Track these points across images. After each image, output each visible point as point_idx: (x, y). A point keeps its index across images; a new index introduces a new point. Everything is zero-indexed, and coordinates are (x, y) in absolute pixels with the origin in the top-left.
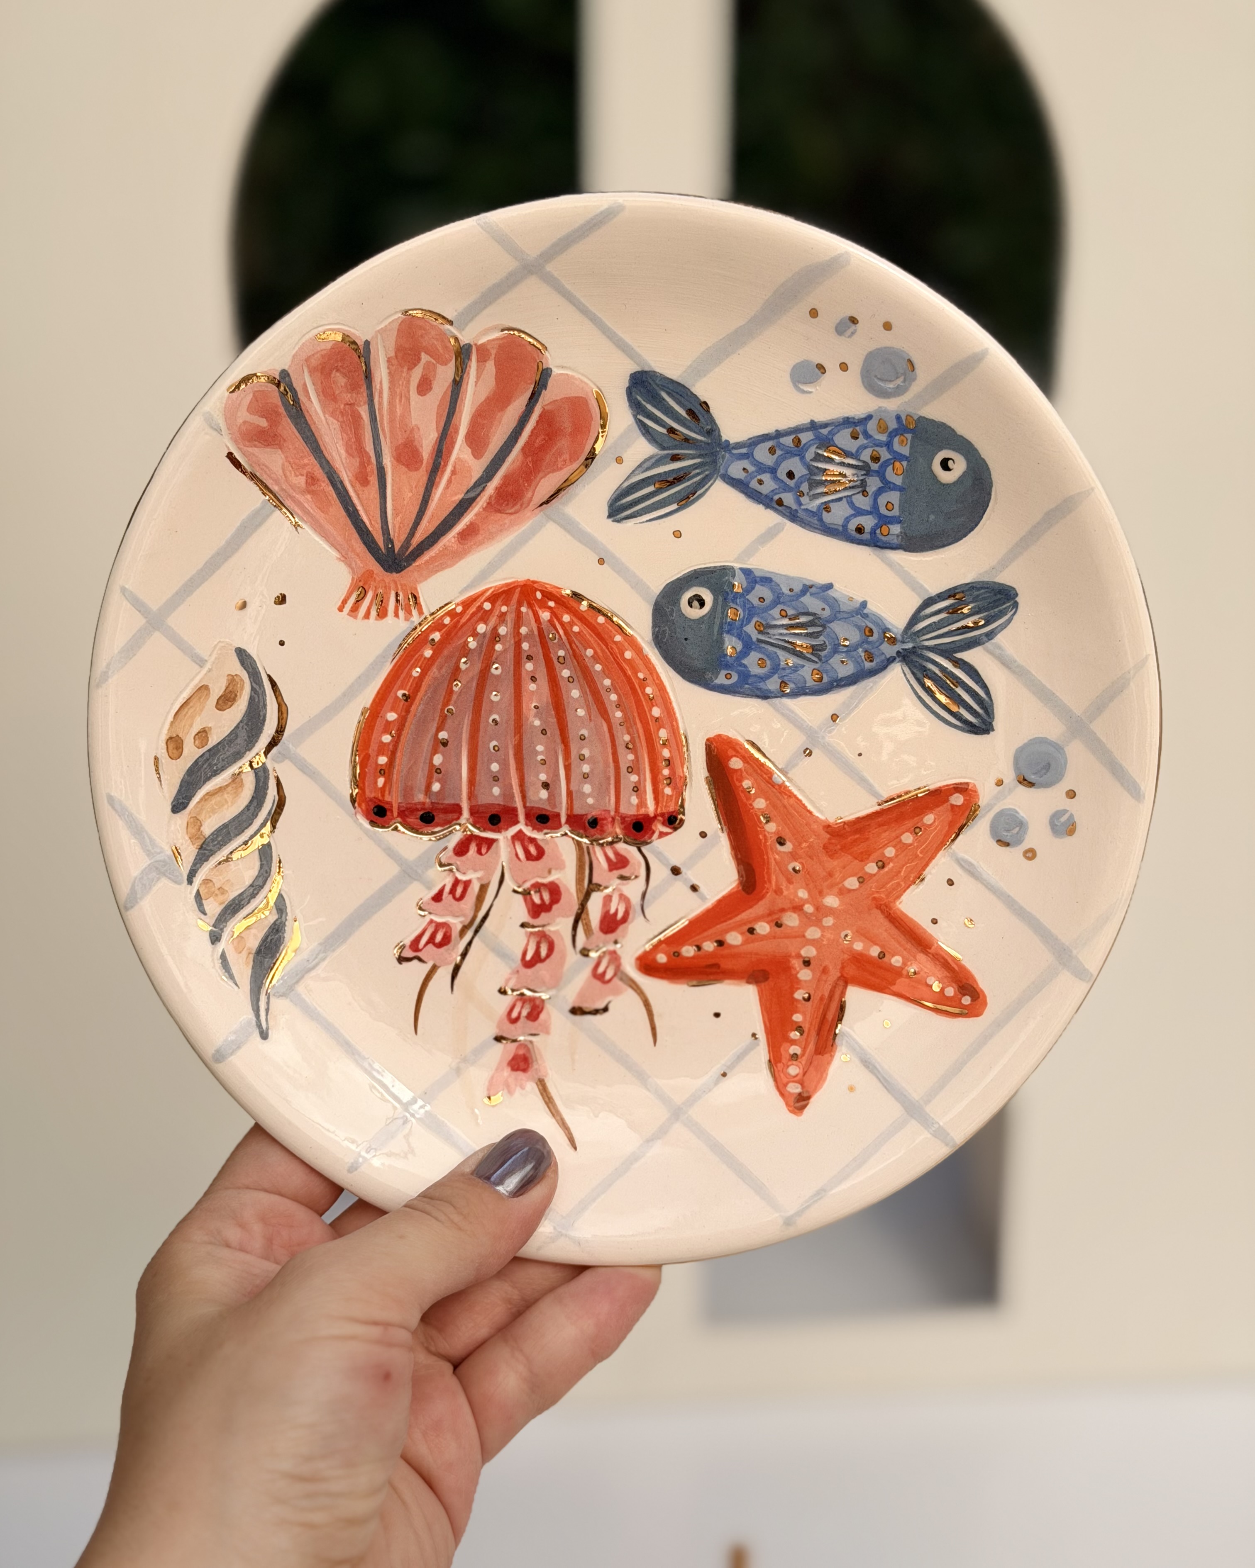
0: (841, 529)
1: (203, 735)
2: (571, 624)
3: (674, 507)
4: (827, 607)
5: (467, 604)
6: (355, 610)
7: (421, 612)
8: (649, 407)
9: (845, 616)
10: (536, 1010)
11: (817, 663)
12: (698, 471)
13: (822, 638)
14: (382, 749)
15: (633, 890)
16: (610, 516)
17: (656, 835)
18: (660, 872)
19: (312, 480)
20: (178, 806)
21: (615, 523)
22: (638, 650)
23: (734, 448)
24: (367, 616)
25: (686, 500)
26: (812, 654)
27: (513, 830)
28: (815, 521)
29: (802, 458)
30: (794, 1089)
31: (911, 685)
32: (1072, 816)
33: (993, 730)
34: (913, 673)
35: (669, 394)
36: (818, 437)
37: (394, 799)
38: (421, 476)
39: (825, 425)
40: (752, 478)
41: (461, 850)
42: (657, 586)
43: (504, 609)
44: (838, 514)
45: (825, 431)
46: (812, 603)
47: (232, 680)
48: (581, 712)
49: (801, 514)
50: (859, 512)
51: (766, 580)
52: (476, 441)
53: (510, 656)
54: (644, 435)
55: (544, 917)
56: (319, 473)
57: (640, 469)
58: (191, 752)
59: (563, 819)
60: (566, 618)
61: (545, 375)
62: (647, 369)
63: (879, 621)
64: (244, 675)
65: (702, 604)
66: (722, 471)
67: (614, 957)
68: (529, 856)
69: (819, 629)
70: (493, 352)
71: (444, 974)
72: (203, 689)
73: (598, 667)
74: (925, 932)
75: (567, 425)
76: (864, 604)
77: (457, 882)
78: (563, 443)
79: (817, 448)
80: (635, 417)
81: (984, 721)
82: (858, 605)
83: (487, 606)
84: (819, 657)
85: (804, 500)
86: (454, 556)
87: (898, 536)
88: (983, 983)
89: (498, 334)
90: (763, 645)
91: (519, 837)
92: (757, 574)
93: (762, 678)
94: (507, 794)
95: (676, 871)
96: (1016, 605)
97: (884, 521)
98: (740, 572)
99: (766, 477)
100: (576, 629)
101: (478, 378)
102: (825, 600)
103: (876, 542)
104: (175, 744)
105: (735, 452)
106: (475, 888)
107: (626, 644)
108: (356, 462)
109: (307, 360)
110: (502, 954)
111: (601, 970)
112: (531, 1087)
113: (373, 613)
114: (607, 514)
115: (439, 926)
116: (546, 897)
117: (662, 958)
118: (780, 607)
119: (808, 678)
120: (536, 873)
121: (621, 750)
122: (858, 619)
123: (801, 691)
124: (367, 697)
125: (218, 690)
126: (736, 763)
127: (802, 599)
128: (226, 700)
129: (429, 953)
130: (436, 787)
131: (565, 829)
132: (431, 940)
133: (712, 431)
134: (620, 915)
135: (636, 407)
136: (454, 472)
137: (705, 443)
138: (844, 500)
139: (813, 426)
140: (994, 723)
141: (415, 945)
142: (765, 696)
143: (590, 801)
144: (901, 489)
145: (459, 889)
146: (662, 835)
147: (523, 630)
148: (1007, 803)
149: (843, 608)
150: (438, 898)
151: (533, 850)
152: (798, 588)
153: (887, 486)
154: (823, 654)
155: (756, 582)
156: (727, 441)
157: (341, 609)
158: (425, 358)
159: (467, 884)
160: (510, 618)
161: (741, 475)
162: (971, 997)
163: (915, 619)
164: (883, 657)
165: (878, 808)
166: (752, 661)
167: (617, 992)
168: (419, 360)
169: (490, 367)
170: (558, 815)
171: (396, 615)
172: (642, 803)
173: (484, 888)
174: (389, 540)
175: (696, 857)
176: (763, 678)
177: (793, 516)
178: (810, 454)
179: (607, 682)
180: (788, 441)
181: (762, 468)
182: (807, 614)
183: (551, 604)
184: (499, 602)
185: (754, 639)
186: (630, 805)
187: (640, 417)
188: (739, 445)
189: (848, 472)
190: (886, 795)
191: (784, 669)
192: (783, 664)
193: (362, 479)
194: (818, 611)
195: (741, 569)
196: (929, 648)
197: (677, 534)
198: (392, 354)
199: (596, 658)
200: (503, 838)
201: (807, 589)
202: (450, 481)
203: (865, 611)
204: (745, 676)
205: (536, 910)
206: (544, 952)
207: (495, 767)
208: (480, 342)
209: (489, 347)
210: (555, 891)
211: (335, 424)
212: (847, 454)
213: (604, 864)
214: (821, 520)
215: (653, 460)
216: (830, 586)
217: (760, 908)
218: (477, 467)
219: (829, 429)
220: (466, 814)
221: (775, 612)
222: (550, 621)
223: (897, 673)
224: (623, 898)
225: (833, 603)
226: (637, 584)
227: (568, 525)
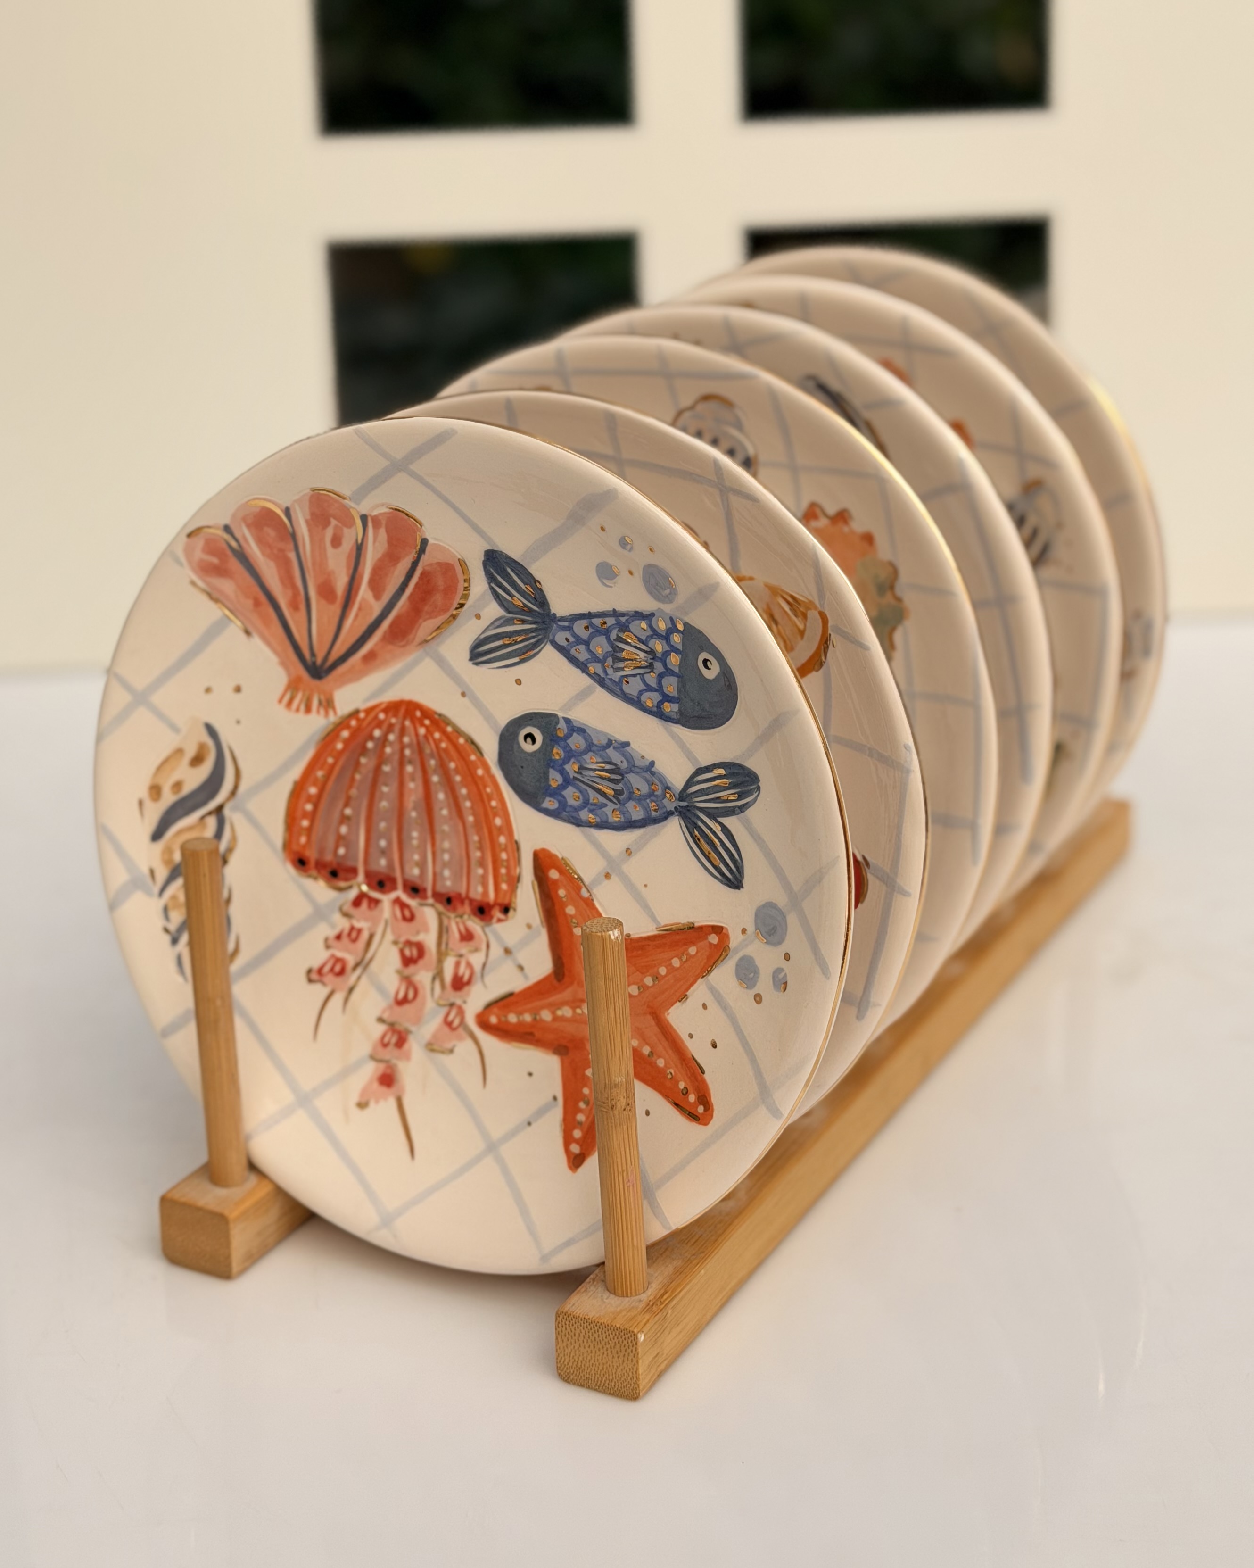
0: (636, 699)
1: (178, 786)
2: (440, 741)
3: (517, 660)
4: (625, 761)
6: (289, 704)
8: (499, 578)
9: (638, 770)
10: (402, 1039)
11: (616, 804)
12: (534, 634)
13: (621, 785)
14: (305, 815)
15: (477, 960)
16: (471, 659)
17: (495, 920)
18: (496, 951)
20: (157, 835)
22: (487, 768)
23: (559, 620)
24: (298, 710)
25: (525, 655)
26: (614, 796)
27: (393, 895)
28: (617, 689)
29: (608, 638)
30: (576, 1149)
31: (685, 836)
32: (786, 974)
34: (687, 827)
35: (512, 570)
36: (618, 623)
37: (312, 855)
38: (336, 609)
39: (623, 615)
40: (572, 647)
44: (634, 687)
45: (623, 619)
46: (615, 756)
47: (202, 748)
48: (445, 812)
49: (607, 682)
50: (649, 689)
51: (582, 731)
52: (376, 587)
53: (396, 758)
54: (495, 599)
55: (412, 969)
57: (493, 626)
58: (168, 798)
59: (429, 893)
60: (437, 735)
61: (425, 542)
62: (496, 549)
63: (662, 780)
64: (210, 742)
65: (534, 741)
66: (551, 638)
67: (461, 1012)
68: (404, 918)
69: (619, 777)
70: (384, 522)
71: (338, 998)
72: (179, 752)
73: (458, 778)
74: (682, 1042)
75: (440, 582)
76: (652, 764)
77: (352, 928)
78: (438, 598)
79: (619, 631)
80: (489, 584)
81: (736, 878)
82: (648, 764)
83: (382, 716)
84: (618, 799)
85: (610, 671)
87: (676, 713)
88: (714, 1098)
89: (387, 510)
90: (578, 782)
91: (398, 901)
92: (575, 724)
93: (576, 809)
94: (391, 865)
95: (508, 951)
96: (758, 788)
97: (667, 698)
98: (563, 721)
99: (582, 648)
101: (374, 541)
102: (624, 755)
103: (661, 715)
104: (155, 791)
105: (560, 623)
106: (365, 935)
107: (479, 763)
108: (290, 593)
109: (244, 519)
110: (381, 990)
111: (450, 1018)
113: (303, 708)
115: (338, 960)
116: (415, 952)
117: (493, 1020)
118: (590, 754)
119: (609, 813)
120: (408, 932)
121: (472, 847)
122: (647, 775)
123: (603, 825)
124: (296, 772)
125: (191, 752)
126: (554, 874)
127: (607, 751)
128: (197, 760)
129: (329, 978)
130: (342, 851)
131: (430, 901)
132: (332, 970)
133: (544, 604)
134: (466, 978)
135: (491, 578)
136: (360, 609)
137: (539, 613)
138: (638, 676)
139: (615, 614)
141: (320, 971)
142: (578, 823)
143: (448, 883)
144: (678, 676)
145: (354, 934)
146: (499, 920)
147: (406, 740)
148: (750, 951)
149: (637, 763)
150: (339, 937)
151: (407, 913)
152: (604, 742)
153: (668, 672)
154: (621, 798)
155: (574, 731)
156: (554, 614)
158: (334, 522)
159: (359, 931)
161: (564, 643)
162: (705, 1107)
163: (689, 783)
164: (664, 810)
165: (655, 933)
166: (571, 794)
167: (460, 1039)
168: (329, 523)
169: (383, 534)
170: (425, 890)
171: (318, 712)
172: (485, 893)
173: (371, 937)
174: (313, 654)
175: (524, 942)
176: (577, 809)
177: (601, 682)
178: (613, 635)
179: (464, 791)
180: (597, 622)
181: (579, 641)
182: (610, 763)
183: (427, 722)
184: (390, 714)
185: (571, 777)
186: (477, 892)
187: (493, 585)
188: (563, 619)
190: (663, 924)
192: (591, 801)
193: (295, 606)
194: (619, 764)
195: (564, 718)
196: (702, 810)
197: (518, 682)
198: (308, 517)
199: (457, 771)
200: (386, 899)
201: (610, 743)
202: (357, 616)
203: (653, 769)
204: (563, 804)
205: (407, 961)
206: (411, 995)
207: (383, 843)
208: (375, 513)
210: (421, 949)
212: (640, 640)
213: (457, 935)
214: (622, 690)
215: (502, 621)
216: (627, 744)
217: (567, 994)
218: (377, 608)
219: (626, 618)
220: (361, 877)
221: (587, 757)
224: (469, 965)
225: (629, 758)
226: (488, 717)
227: (441, 662)
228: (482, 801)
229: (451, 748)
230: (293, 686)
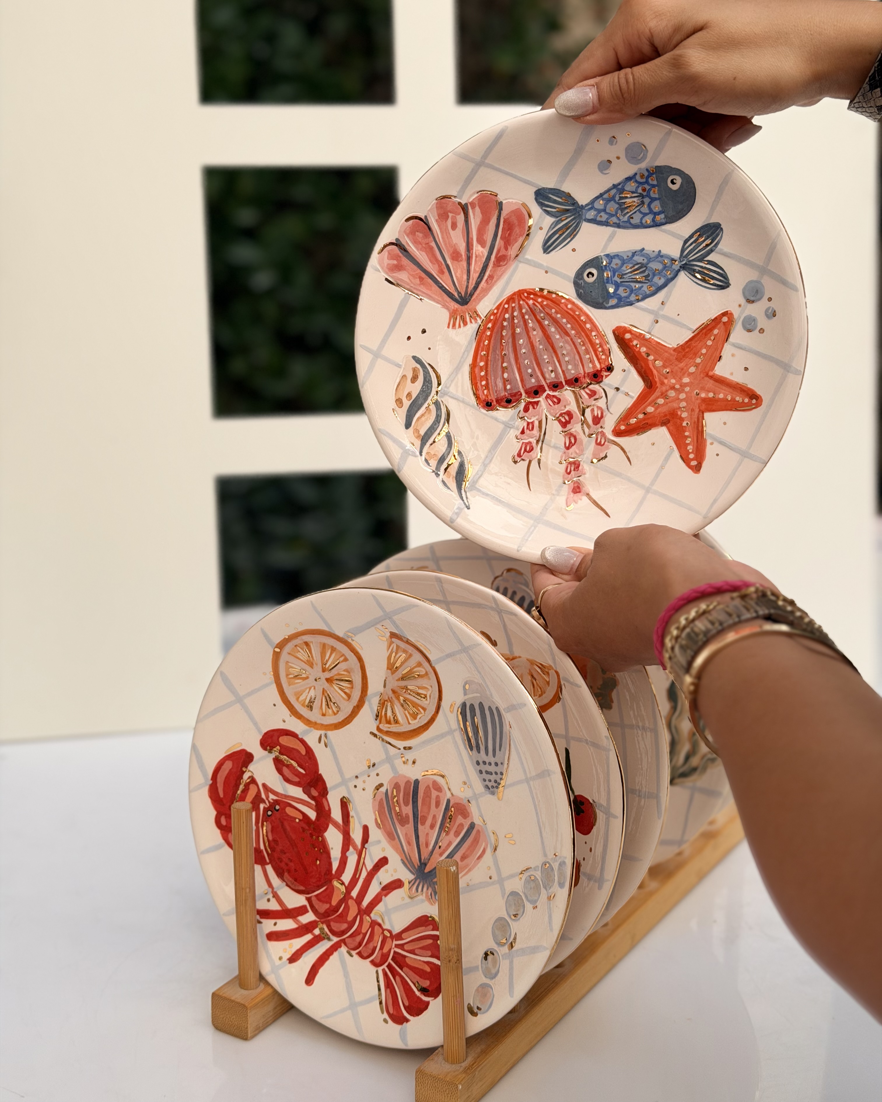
0: (640, 224)
1: (409, 395)
3: (569, 239)
4: (645, 259)
5: (498, 308)
6: (454, 325)
7: (480, 318)
8: (546, 203)
9: (654, 259)
10: (577, 465)
11: (647, 283)
12: (574, 222)
13: (647, 272)
14: (482, 378)
15: (602, 403)
16: (544, 252)
17: (604, 377)
18: (611, 392)
19: (421, 279)
20: (408, 425)
21: (547, 255)
22: (573, 303)
23: (585, 207)
24: (460, 326)
25: (573, 234)
26: (645, 280)
27: (545, 395)
28: (628, 225)
29: (615, 201)
30: (694, 463)
31: (690, 278)
32: (773, 308)
33: (730, 285)
34: (690, 273)
35: (552, 195)
36: (618, 190)
37: (493, 397)
38: (464, 263)
39: (619, 184)
40: (597, 216)
41: (526, 410)
42: (572, 274)
43: (513, 305)
44: (637, 219)
45: (620, 187)
46: (638, 259)
47: (415, 370)
48: (558, 337)
49: (621, 224)
50: (645, 215)
51: (617, 256)
52: (481, 242)
53: (522, 323)
54: (547, 215)
55: (569, 426)
56: (423, 275)
57: (551, 229)
58: (407, 403)
59: (564, 383)
60: (540, 300)
61: (501, 204)
62: (540, 188)
63: (667, 257)
64: (418, 366)
65: (593, 275)
66: (583, 218)
67: (603, 434)
68: (555, 403)
69: (644, 269)
70: (477, 203)
72: (404, 376)
73: (559, 316)
74: (729, 380)
75: (516, 222)
76: (660, 251)
77: (528, 424)
78: (517, 230)
79: (619, 194)
80: (542, 208)
81: (726, 283)
82: (657, 253)
83: (506, 306)
84: (648, 280)
85: (621, 218)
86: (486, 291)
87: (664, 219)
88: (759, 392)
89: (476, 195)
90: (623, 283)
91: (548, 397)
92: (612, 255)
93: (626, 297)
94: (538, 380)
95: (618, 389)
96: (722, 229)
97: (656, 214)
98: (605, 257)
99: (602, 214)
100: (545, 303)
101: (474, 215)
102: (642, 256)
103: (656, 225)
104: (399, 402)
105: (586, 208)
106: (536, 424)
107: (567, 302)
108: (437, 266)
109: (405, 232)
110: (555, 447)
111: (599, 441)
112: (585, 499)
113: (462, 324)
114: (543, 252)
115: (527, 444)
116: (567, 418)
117: (623, 428)
118: (625, 265)
119: (646, 290)
120: (559, 409)
121: (578, 346)
122: (660, 259)
123: (645, 297)
124: (470, 360)
125: (410, 375)
126: (628, 336)
127: (634, 258)
128: (414, 379)
129: (525, 456)
130: (508, 387)
131: (566, 387)
132: (525, 450)
133: (574, 203)
134: (599, 416)
135: (541, 205)
136: (476, 257)
137: (573, 209)
138: (637, 212)
139: (615, 186)
140: (730, 282)
141: (519, 455)
142: (631, 304)
143: (573, 372)
144: (659, 199)
145: (530, 426)
146: (607, 376)
147: (524, 311)
148: (747, 313)
149: (652, 256)
150: (523, 432)
151: (555, 400)
152: (630, 255)
153: (653, 200)
154: (649, 278)
155: (612, 259)
156: (582, 205)
157: (448, 327)
158: (450, 215)
159: (533, 423)
160: (517, 308)
162: (755, 399)
163: (683, 251)
164: (675, 271)
165: (693, 335)
166: (621, 291)
167: (608, 448)
168: (448, 216)
169: (477, 209)
170: (561, 382)
171: (471, 322)
172: (594, 366)
173: (540, 423)
174: (459, 293)
175: (624, 380)
176: (628, 297)
177: (618, 226)
178: (617, 198)
179: (564, 320)
180: (606, 196)
181: (599, 211)
182: (638, 264)
183: (532, 296)
184: (510, 303)
185: (619, 282)
186: (589, 368)
187: (544, 208)
188: (587, 205)
189: (635, 199)
190: (695, 328)
191: (635, 290)
192: (634, 288)
193: (442, 272)
194: (642, 261)
195: (604, 255)
196: (693, 260)
197: (574, 250)
198: (437, 218)
199: (557, 313)
200: (542, 399)
201: (634, 254)
202: (476, 260)
203: (661, 254)
204: (620, 299)
205: (564, 425)
206: (573, 441)
207: (530, 371)
208: (471, 200)
209: (474, 201)
210: (569, 414)
211: (424, 253)
212: (633, 192)
214: (630, 223)
215: (554, 224)
216: (643, 249)
217: (657, 393)
218: (485, 252)
219: (621, 185)
220: (524, 394)
221: (624, 268)
222: (534, 304)
223: (683, 276)
224: (599, 408)
225: (647, 256)
226: (564, 276)
227: (528, 262)
228: (576, 319)
229: (550, 302)
230: (453, 315)
